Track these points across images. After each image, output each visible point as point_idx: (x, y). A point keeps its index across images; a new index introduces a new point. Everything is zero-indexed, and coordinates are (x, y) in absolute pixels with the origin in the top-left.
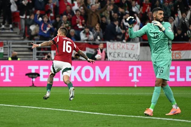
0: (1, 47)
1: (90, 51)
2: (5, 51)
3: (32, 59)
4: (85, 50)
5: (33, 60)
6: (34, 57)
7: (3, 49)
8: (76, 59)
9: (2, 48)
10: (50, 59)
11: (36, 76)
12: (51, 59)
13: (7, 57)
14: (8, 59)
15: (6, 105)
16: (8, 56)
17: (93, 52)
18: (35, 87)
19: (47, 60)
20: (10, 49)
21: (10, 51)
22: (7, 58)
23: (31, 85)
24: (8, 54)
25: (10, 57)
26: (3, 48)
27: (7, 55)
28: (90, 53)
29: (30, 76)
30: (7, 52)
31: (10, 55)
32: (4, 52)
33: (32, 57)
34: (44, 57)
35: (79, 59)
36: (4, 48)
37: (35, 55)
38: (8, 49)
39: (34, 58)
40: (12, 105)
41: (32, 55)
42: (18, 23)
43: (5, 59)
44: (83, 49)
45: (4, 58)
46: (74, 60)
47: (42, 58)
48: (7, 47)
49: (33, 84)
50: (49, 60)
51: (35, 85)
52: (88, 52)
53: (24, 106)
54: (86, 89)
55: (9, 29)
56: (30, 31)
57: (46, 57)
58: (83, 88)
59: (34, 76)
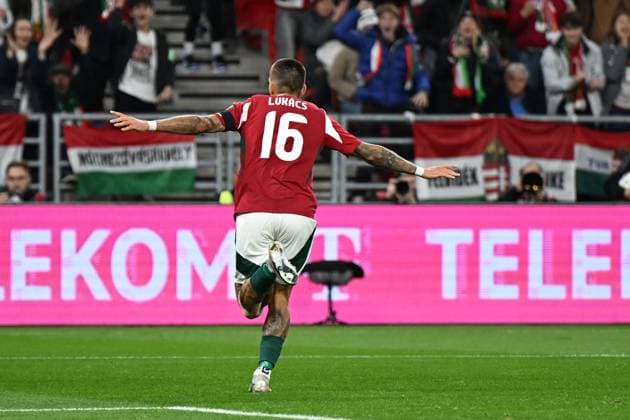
0: (187, 145)
1: (591, 161)
2: (203, 163)
3: (328, 199)
4: (569, 156)
5: (334, 201)
6: (339, 189)
7: (193, 154)
8: (530, 199)
9: (188, 150)
10: (410, 196)
11: (348, 274)
12: (415, 196)
13: (213, 190)
14: (216, 199)
15: (209, 410)
16: (218, 185)
17: (605, 165)
18: (342, 324)
19: (394, 200)
20: (225, 155)
21: (225, 163)
22: (211, 195)
23: (324, 315)
24: (219, 176)
25: (224, 189)
26: (192, 145)
27: (212, 179)
28: (594, 168)
29: (320, 275)
30: (215, 167)
31: (225, 179)
32: (199, 167)
33: (329, 190)
34: (385, 190)
35: (541, 195)
36: (199, 145)
37: (339, 177)
38: (219, 151)
39: (335, 194)
40: (236, 409)
41: (328, 179)
42: (265, 33)
43: (204, 200)
44: (563, 152)
45: (199, 195)
46: (521, 202)
47: (374, 191)
48: (213, 145)
49: (333, 313)
50: (405, 203)
51: (340, 317)
52: (585, 165)
53: (292, 413)
54: (575, 333)
55: (208, 62)
56: (318, 70)
57: (391, 188)
58: (558, 331)
59: (335, 276)
